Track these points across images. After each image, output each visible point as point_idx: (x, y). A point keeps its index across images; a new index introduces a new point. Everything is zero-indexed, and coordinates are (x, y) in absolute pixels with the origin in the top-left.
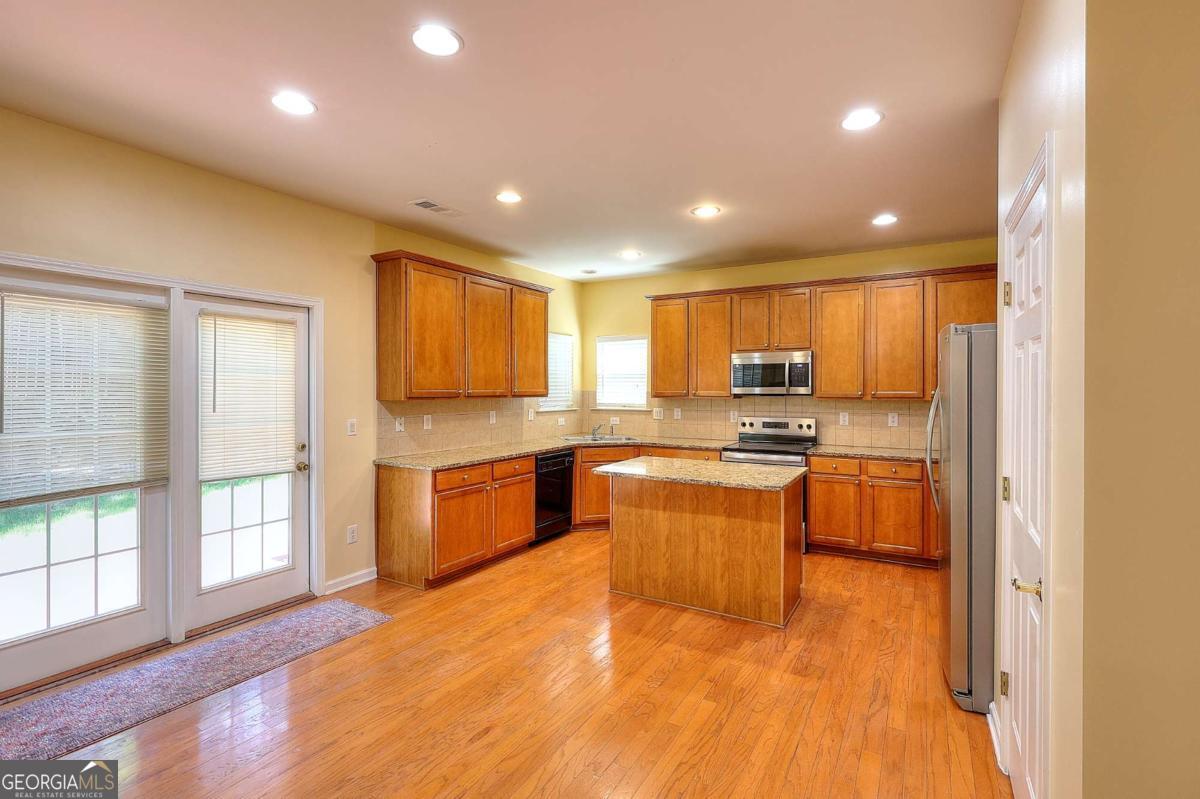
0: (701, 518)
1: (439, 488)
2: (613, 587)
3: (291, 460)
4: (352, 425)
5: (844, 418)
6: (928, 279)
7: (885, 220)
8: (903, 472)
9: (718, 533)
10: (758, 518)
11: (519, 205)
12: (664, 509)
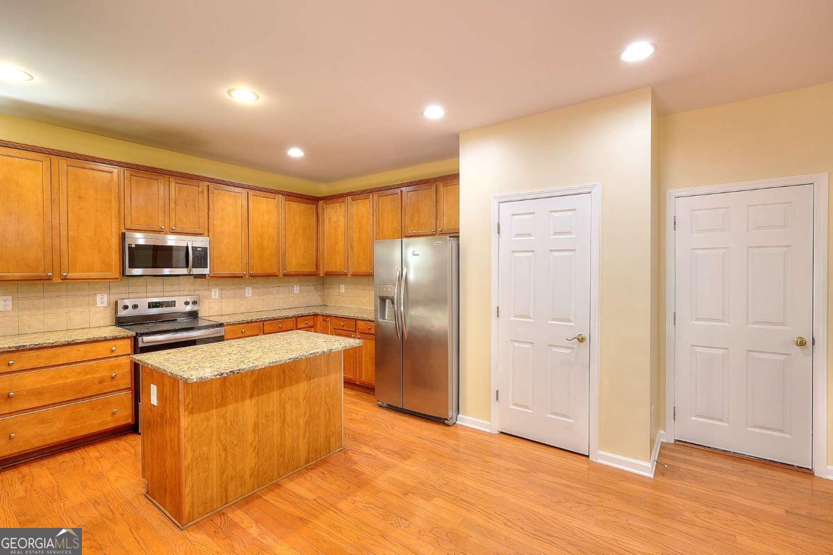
0: (286, 391)
5: (215, 293)
7: (295, 153)
8: (284, 326)
10: (328, 373)
12: (251, 396)
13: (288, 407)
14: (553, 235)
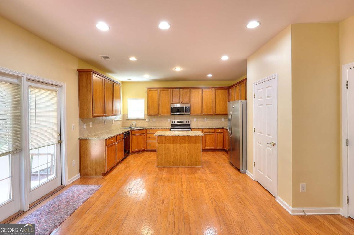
0: (182, 145)
1: (107, 144)
2: (158, 166)
3: (55, 140)
4: (73, 126)
5: (195, 120)
6: (214, 89)
7: (210, 76)
8: (211, 131)
9: (186, 148)
10: (196, 143)
11: (136, 61)
12: (172, 144)
13: (182, 149)
14: (267, 98)
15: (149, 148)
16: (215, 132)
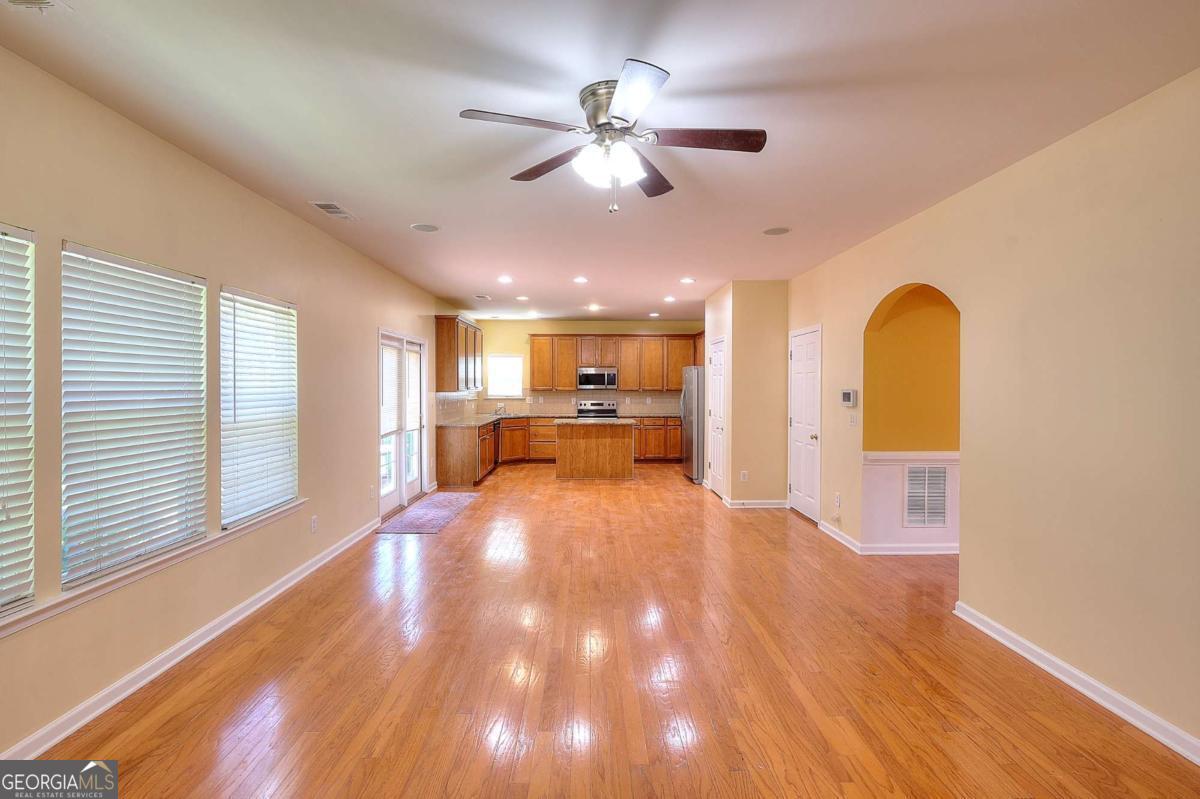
2: (558, 477)
5: (628, 400)
6: (664, 338)
7: (654, 315)
8: (658, 422)
9: (607, 445)
10: (624, 437)
13: (600, 449)
15: (533, 455)
16: (665, 425)
